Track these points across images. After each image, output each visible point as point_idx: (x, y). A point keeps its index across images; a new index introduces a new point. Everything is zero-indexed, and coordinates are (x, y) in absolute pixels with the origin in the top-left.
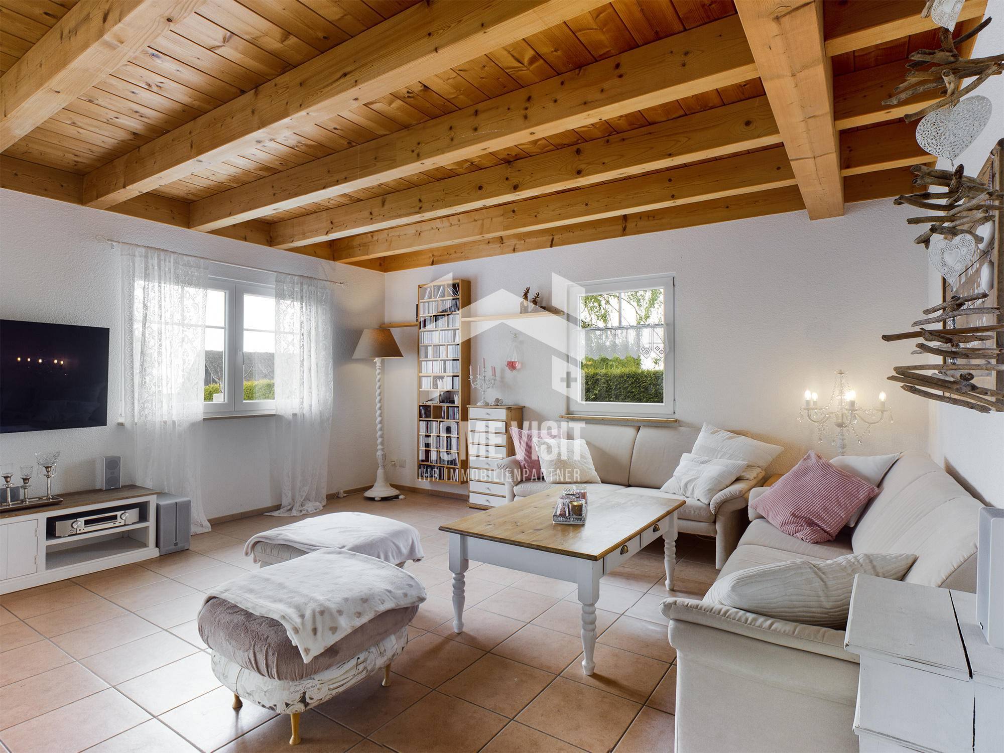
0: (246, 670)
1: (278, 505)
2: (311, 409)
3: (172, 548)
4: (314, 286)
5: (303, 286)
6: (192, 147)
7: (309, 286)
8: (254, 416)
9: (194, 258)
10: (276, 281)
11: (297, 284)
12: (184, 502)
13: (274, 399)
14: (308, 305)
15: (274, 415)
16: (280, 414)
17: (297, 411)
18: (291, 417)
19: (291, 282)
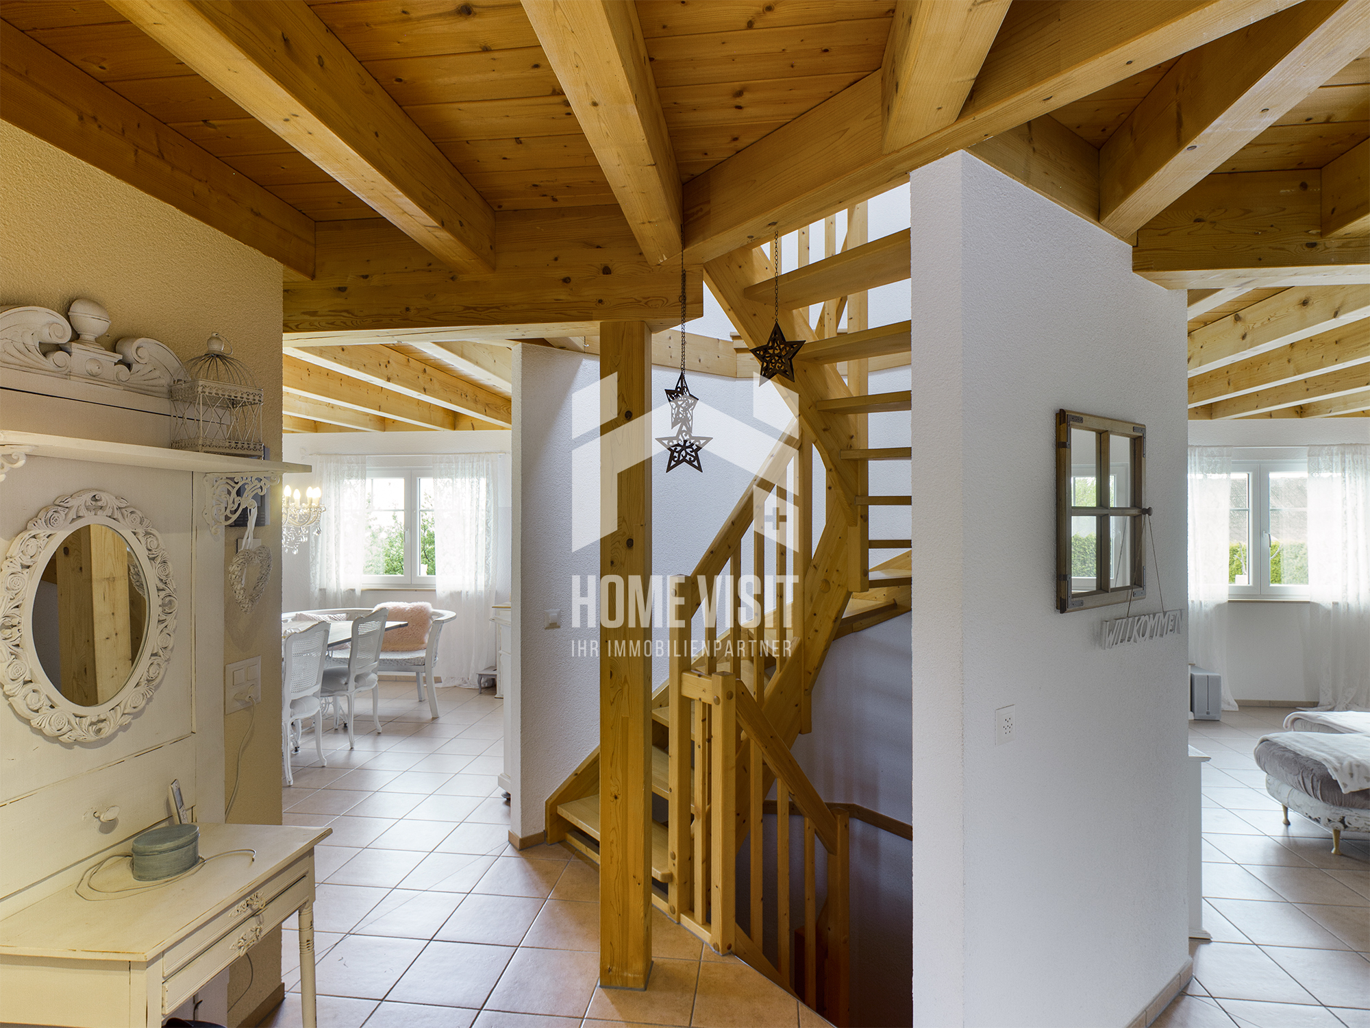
0: (1296, 791)
1: (1314, 702)
2: (1358, 598)
3: (1204, 715)
4: (1361, 454)
5: (1345, 457)
6: (1229, 384)
7: (1353, 454)
8: (1284, 602)
9: (1217, 448)
10: (1309, 456)
11: (1337, 454)
12: (1215, 676)
13: (1307, 583)
14: (1352, 477)
15: (1309, 602)
16: (1315, 601)
17: (1339, 599)
18: (1330, 607)
19: (1328, 453)
